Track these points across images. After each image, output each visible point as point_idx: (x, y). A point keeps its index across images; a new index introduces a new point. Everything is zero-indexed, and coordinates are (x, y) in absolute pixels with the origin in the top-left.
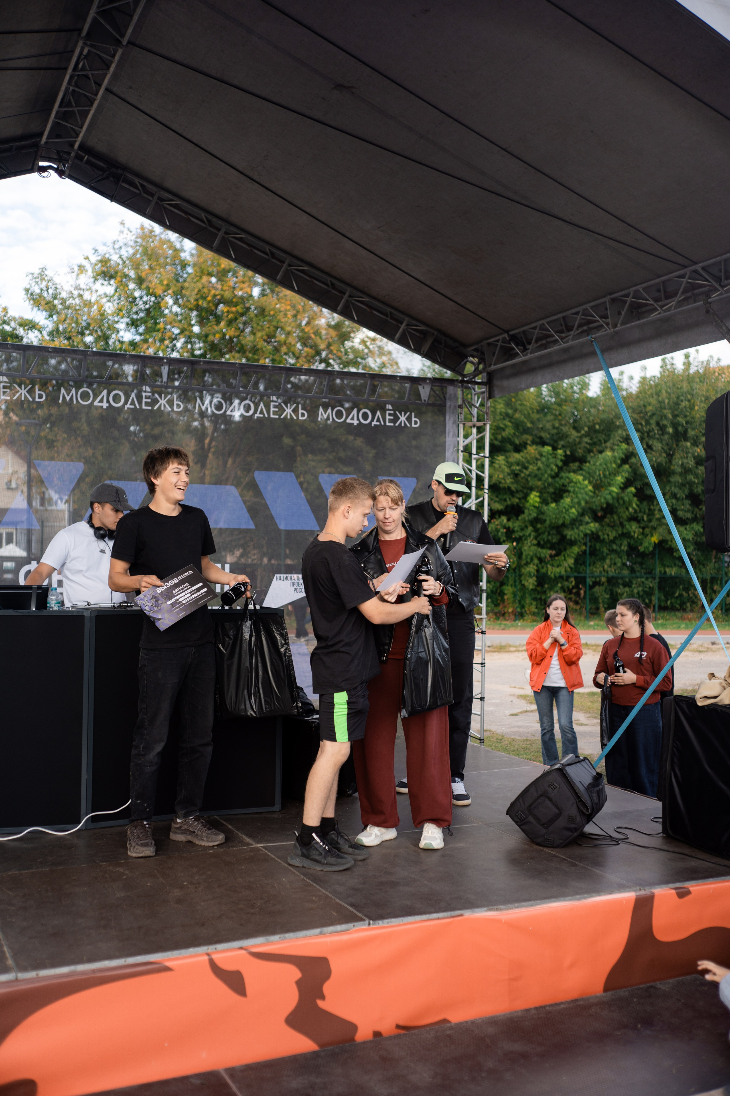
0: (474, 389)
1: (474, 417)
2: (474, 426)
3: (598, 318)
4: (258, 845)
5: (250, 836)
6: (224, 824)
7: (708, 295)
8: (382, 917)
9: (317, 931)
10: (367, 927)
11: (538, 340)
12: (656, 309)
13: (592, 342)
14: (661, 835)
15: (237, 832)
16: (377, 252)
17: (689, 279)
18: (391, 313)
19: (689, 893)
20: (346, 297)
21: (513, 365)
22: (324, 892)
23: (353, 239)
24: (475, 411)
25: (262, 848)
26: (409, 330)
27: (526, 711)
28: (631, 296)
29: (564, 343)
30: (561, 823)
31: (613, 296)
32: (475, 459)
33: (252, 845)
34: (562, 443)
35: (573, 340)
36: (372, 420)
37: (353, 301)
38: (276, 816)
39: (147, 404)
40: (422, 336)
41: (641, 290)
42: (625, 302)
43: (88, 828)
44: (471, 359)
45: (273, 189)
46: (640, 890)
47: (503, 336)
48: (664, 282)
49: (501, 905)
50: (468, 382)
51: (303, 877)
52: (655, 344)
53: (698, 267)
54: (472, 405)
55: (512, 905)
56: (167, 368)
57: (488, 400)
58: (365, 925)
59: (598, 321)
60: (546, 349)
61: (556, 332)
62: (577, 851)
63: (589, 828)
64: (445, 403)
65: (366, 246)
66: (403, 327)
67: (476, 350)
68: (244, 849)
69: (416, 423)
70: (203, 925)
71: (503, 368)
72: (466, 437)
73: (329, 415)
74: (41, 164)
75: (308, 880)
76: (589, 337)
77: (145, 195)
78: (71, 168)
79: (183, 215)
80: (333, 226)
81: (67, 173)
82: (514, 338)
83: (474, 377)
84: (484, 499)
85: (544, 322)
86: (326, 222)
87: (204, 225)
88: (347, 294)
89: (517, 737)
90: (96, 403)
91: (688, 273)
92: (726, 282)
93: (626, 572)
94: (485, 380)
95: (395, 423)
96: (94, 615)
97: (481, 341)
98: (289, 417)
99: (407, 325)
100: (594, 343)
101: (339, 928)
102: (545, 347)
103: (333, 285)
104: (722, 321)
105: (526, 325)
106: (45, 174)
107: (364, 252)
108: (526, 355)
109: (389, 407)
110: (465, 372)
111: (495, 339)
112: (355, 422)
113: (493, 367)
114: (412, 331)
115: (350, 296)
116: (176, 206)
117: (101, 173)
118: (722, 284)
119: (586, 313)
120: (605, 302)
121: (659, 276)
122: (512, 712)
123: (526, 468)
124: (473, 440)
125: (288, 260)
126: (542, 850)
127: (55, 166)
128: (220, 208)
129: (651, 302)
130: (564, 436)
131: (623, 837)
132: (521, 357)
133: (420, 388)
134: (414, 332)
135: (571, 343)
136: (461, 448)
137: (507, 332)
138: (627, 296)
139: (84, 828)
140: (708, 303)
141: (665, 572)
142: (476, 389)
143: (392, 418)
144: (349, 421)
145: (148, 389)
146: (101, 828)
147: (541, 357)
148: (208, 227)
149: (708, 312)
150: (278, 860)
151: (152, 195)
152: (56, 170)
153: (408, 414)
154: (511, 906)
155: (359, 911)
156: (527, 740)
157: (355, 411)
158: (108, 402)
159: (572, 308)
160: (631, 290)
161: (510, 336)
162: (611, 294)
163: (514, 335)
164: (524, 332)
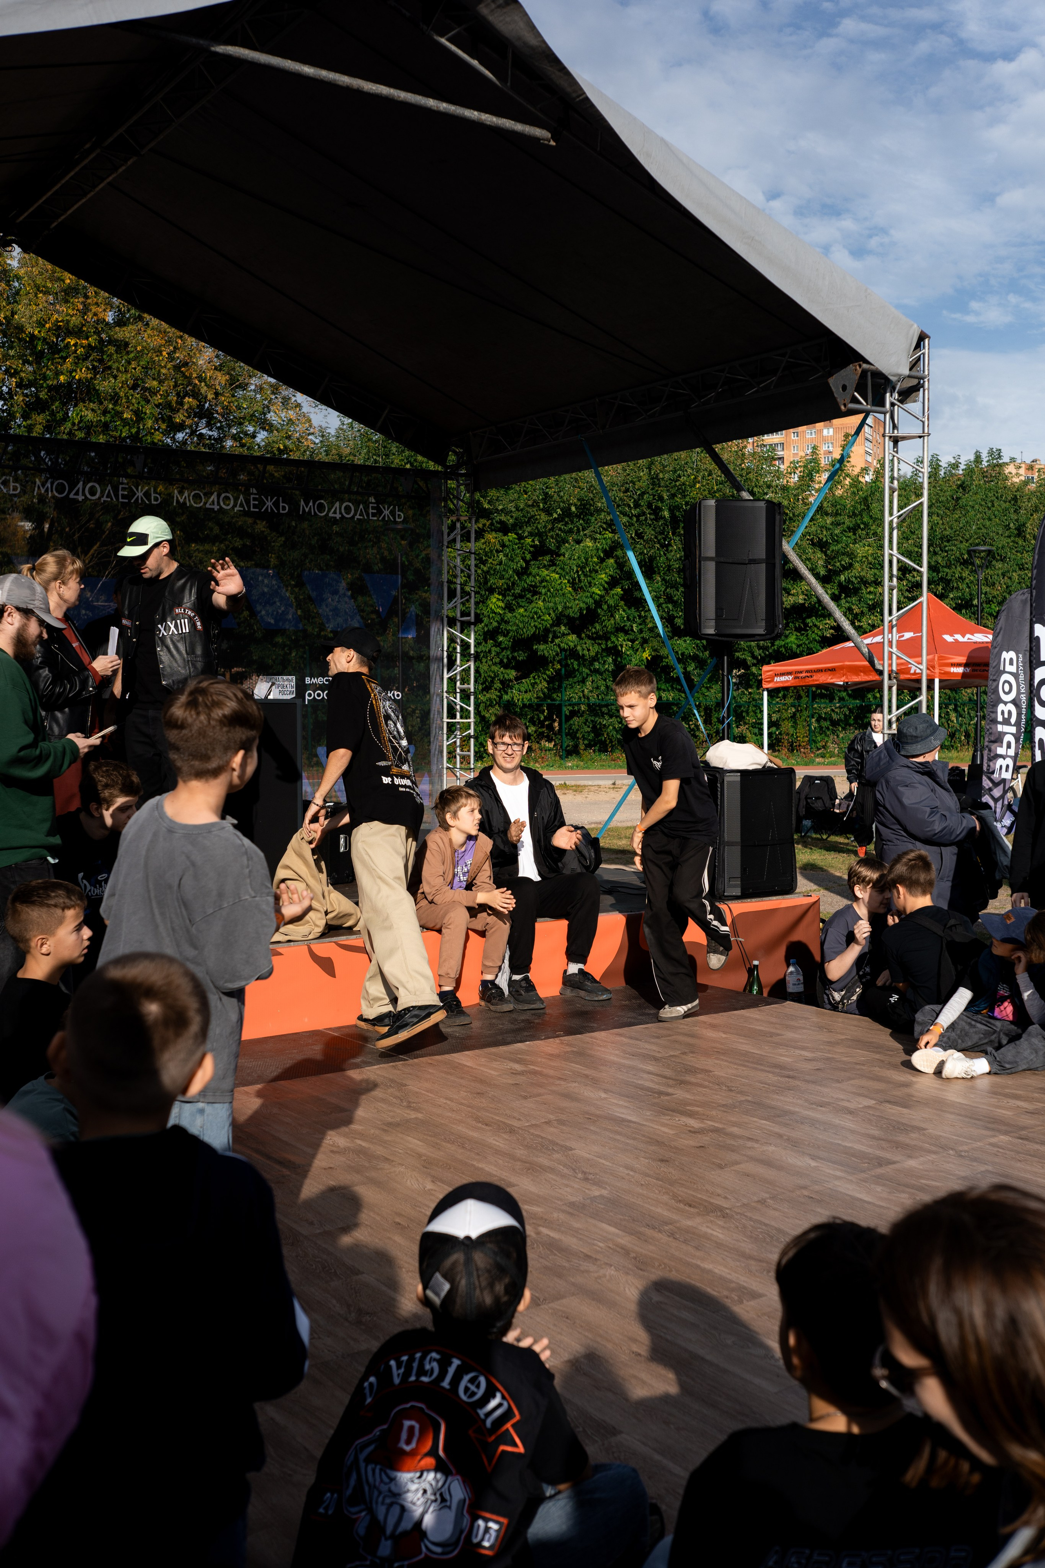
3: (586, 417)
11: (527, 435)
17: (672, 387)
18: (372, 399)
20: (325, 382)
21: (501, 459)
24: (459, 505)
26: (390, 417)
28: (619, 399)
29: (554, 439)
31: (601, 398)
35: (562, 437)
37: (332, 387)
39: (123, 496)
40: (404, 425)
41: (628, 394)
42: (615, 403)
44: (455, 449)
47: (490, 428)
48: (648, 389)
50: (451, 474)
53: (679, 378)
54: (457, 499)
56: (141, 457)
59: (587, 420)
60: (535, 444)
61: (545, 428)
64: (428, 495)
66: (384, 414)
67: (460, 440)
69: (399, 517)
71: (490, 462)
73: (310, 508)
76: (578, 436)
82: (501, 431)
85: (533, 417)
87: (175, 305)
88: (327, 379)
90: (71, 496)
91: (671, 383)
94: (469, 472)
95: (378, 518)
97: (466, 432)
98: (269, 510)
99: (388, 411)
100: (584, 442)
102: (533, 441)
103: (312, 369)
104: (699, 429)
105: (516, 418)
108: (515, 449)
109: (372, 500)
111: (482, 430)
112: (338, 516)
113: (479, 460)
114: (393, 419)
115: (329, 381)
119: (575, 411)
120: (594, 403)
121: (644, 384)
125: (266, 342)
127: (19, 240)
129: (637, 406)
132: (509, 451)
134: (396, 420)
135: (560, 440)
136: (446, 544)
137: (495, 424)
138: (616, 398)
140: (688, 413)
143: (375, 511)
144: (331, 515)
145: (124, 481)
147: (529, 453)
149: (687, 421)
152: (22, 245)
153: (392, 507)
157: (337, 504)
158: (84, 494)
159: (562, 406)
160: (619, 394)
161: (498, 428)
162: (599, 396)
163: (502, 428)
164: (512, 425)
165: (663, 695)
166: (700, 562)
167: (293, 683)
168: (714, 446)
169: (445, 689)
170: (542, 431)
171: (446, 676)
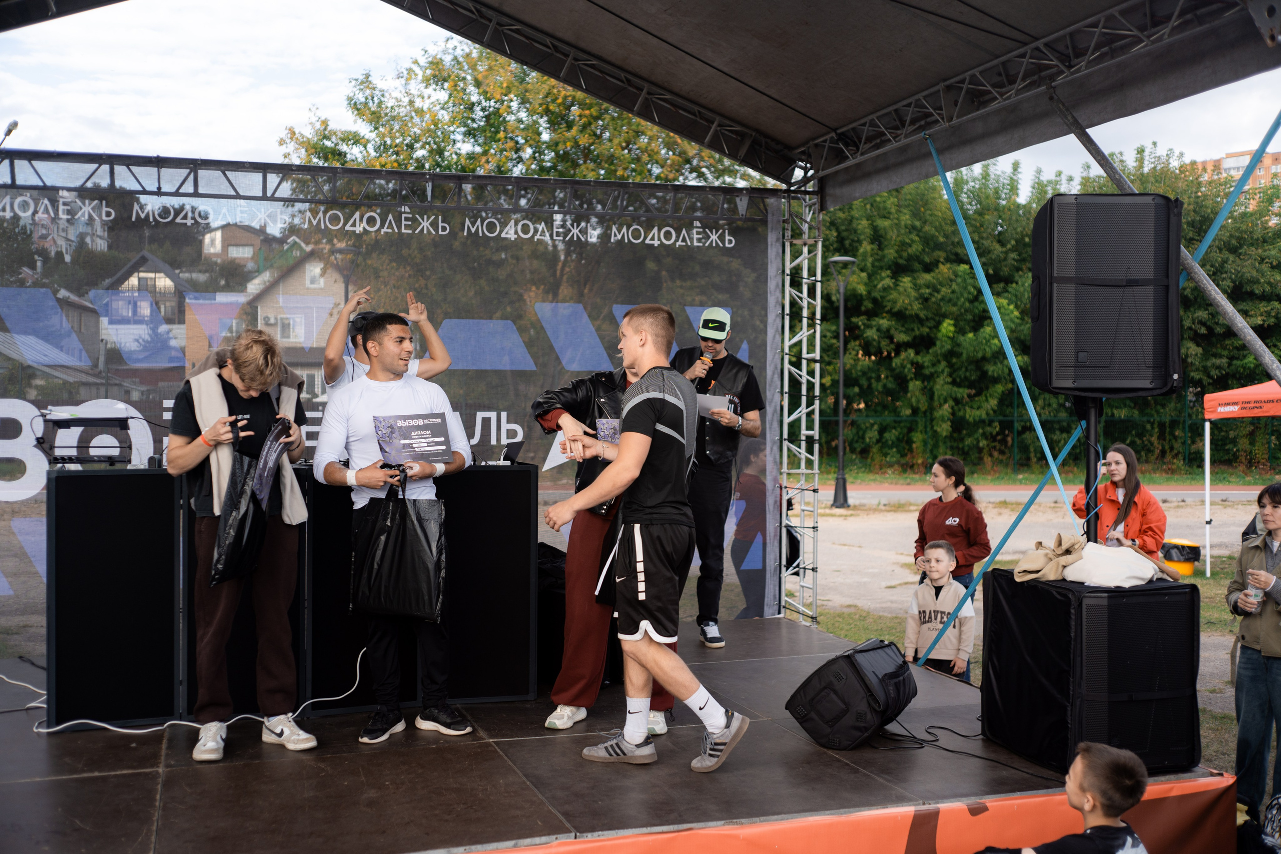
0: (805, 200)
1: (804, 232)
2: (805, 244)
3: (931, 110)
4: (491, 740)
5: (487, 730)
7: (1052, 78)
8: (593, 829)
9: (510, 843)
10: (573, 840)
11: (869, 140)
12: (995, 99)
13: (926, 139)
14: (981, 737)
16: (669, 40)
17: (1031, 58)
18: (699, 112)
19: (985, 809)
20: (643, 93)
21: (847, 169)
22: (540, 796)
23: (640, 25)
24: (805, 227)
25: (493, 744)
26: (722, 131)
27: (906, 583)
28: (967, 82)
29: (896, 142)
30: (848, 720)
31: (948, 83)
32: (806, 283)
33: (484, 739)
35: (906, 137)
36: (677, 241)
37: (652, 99)
38: (528, 706)
39: (407, 227)
40: (739, 137)
41: (978, 74)
42: (962, 88)
44: (801, 163)
46: (924, 804)
47: (830, 135)
48: (1004, 64)
49: (743, 818)
50: (794, 192)
51: (524, 779)
52: (1000, 140)
53: (1040, 44)
54: (801, 220)
55: (757, 819)
56: (430, 184)
57: (819, 212)
58: (570, 837)
59: (932, 115)
60: (878, 149)
61: (886, 129)
62: (867, 754)
63: (892, 727)
64: (767, 216)
65: (656, 33)
66: (714, 127)
67: (803, 153)
68: (473, 745)
69: (730, 241)
70: (384, 832)
71: (837, 172)
72: (794, 257)
73: (623, 235)
75: (528, 783)
76: (923, 134)
79: (449, 5)
80: (614, 11)
82: (842, 137)
83: (805, 185)
84: (815, 332)
85: (874, 116)
86: (606, 7)
87: (474, 17)
88: (645, 91)
89: (886, 614)
90: (348, 228)
91: (1029, 52)
92: (1076, 61)
93: (1063, 415)
94: (816, 189)
95: (704, 244)
97: (807, 142)
98: (575, 239)
99: (719, 125)
100: (928, 141)
101: (537, 840)
102: (877, 147)
103: (628, 81)
104: (1067, 110)
105: (855, 121)
108: (857, 157)
109: (698, 224)
110: (793, 181)
111: (821, 139)
112: (656, 243)
113: (822, 174)
114: (726, 132)
115: (649, 93)
118: (1072, 63)
119: (918, 104)
120: (939, 91)
121: (997, 57)
122: (889, 584)
124: (803, 260)
125: (573, 52)
126: (825, 753)
129: (990, 88)
131: (934, 739)
132: (851, 160)
133: (738, 200)
134: (730, 134)
135: (904, 141)
136: (788, 271)
137: (835, 130)
138: (963, 81)
139: (302, 715)
140: (1052, 87)
141: (1113, 415)
142: (808, 200)
143: (701, 236)
144: (648, 241)
145: (407, 210)
146: (323, 716)
147: (876, 158)
148: (479, 19)
149: (1051, 98)
150: (506, 758)
153: (721, 231)
154: (755, 819)
155: (569, 821)
156: (896, 618)
157: (655, 230)
158: (361, 225)
159: (904, 99)
160: (967, 75)
161: (838, 135)
162: (945, 80)
163: (842, 134)
164: (853, 129)
165: (1115, 412)
166: (1051, 284)
168: (1088, 130)
169: (785, 436)
170: (884, 134)
171: (787, 420)
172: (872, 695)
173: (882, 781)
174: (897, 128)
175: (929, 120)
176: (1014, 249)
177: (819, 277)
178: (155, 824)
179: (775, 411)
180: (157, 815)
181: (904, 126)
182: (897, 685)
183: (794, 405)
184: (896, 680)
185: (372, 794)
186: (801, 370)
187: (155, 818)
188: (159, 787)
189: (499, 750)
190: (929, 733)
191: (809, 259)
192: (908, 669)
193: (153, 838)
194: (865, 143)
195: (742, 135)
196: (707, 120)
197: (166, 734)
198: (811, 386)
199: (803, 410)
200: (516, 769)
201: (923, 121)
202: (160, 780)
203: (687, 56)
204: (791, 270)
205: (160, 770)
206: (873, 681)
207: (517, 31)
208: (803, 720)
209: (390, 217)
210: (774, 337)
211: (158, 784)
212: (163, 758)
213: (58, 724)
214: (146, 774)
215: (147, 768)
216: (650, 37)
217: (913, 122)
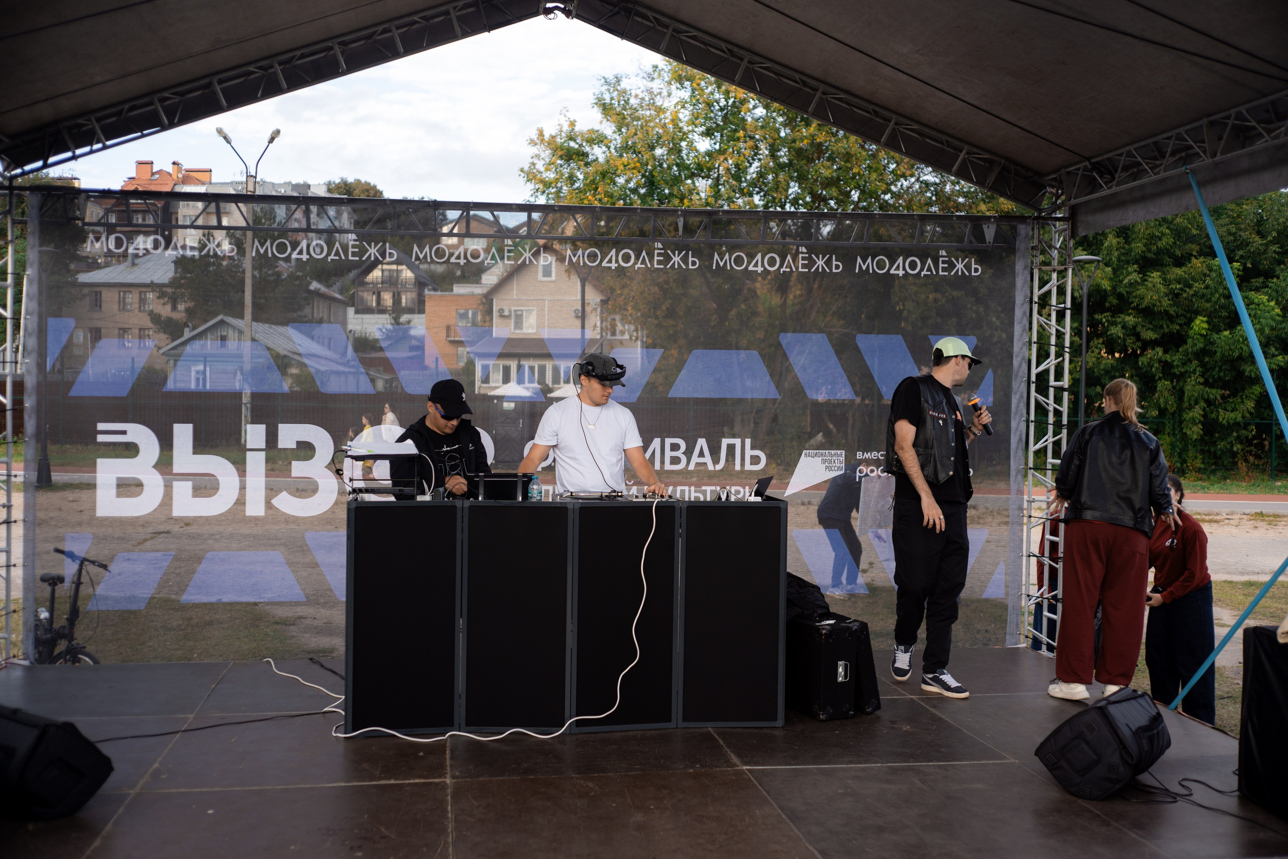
0: (1054, 226)
1: (1054, 259)
2: (1054, 271)
3: (1192, 144)
4: (745, 768)
5: (739, 755)
6: (716, 739)
11: (1125, 168)
12: (1262, 136)
13: (1187, 174)
14: (1238, 793)
15: (727, 749)
16: (920, 77)
18: (947, 141)
20: (892, 124)
21: (1099, 199)
22: (796, 831)
23: (891, 64)
24: (1055, 253)
25: (746, 771)
26: (971, 159)
28: (1232, 118)
29: (1155, 174)
30: (1100, 771)
31: (1212, 118)
32: (1054, 310)
33: (738, 766)
34: (1241, 253)
35: (1165, 171)
36: (922, 270)
37: (901, 129)
38: (776, 733)
39: (659, 262)
40: (987, 165)
41: (1244, 111)
42: (1227, 124)
43: (572, 732)
44: (1051, 189)
45: (793, 16)
47: (1084, 164)
48: (1272, 102)
50: (1044, 218)
51: (780, 811)
54: (1051, 247)
56: (682, 219)
57: (1070, 239)
59: (1193, 148)
60: (1135, 180)
61: (1143, 159)
62: (1119, 806)
64: (1014, 245)
65: (906, 71)
66: (962, 155)
67: (1054, 179)
68: (728, 771)
69: (976, 269)
71: (1088, 202)
72: (1043, 283)
73: (868, 266)
74: (549, 5)
75: (784, 816)
76: (1184, 168)
77: (660, 28)
78: (578, 7)
79: (702, 46)
80: (865, 51)
81: (574, 13)
82: (1096, 167)
83: (1054, 211)
84: (1064, 360)
85: (1131, 148)
87: (725, 56)
88: (893, 122)
90: (604, 264)
94: (1067, 215)
95: (949, 274)
96: (577, 507)
97: (1059, 170)
98: (820, 270)
99: (968, 153)
100: (1189, 175)
102: (1134, 177)
103: (876, 113)
105: (1111, 151)
106: (550, 16)
107: (905, 77)
108: (1111, 187)
109: (944, 253)
111: (1074, 168)
112: (901, 273)
113: (1073, 202)
114: (974, 160)
115: (896, 124)
116: (694, 38)
117: (612, 8)
119: (1179, 138)
120: (1201, 126)
121: (1265, 96)
123: (1190, 287)
124: (1052, 286)
125: (822, 87)
126: (1075, 802)
127: (562, 6)
128: (741, 36)
129: (1255, 124)
130: (1246, 244)
131: (1186, 792)
132: (1105, 190)
133: (985, 227)
134: (978, 161)
135: (1163, 175)
136: (1036, 299)
137: (1089, 159)
138: (1228, 117)
139: (568, 732)
142: (1057, 226)
143: (946, 265)
144: (892, 271)
145: (660, 246)
146: (586, 733)
147: (1132, 190)
148: (730, 58)
150: (760, 787)
151: (667, 27)
152: (563, 11)
153: (967, 260)
157: (900, 260)
158: (617, 261)
159: (1164, 132)
160: (1233, 112)
161: (1093, 164)
162: (1208, 116)
163: (1097, 163)
164: (1108, 159)
167: (843, 458)
169: (1031, 465)
170: (1141, 164)
171: (1033, 448)
172: (1125, 748)
173: (1134, 835)
174: (1156, 159)
175: (1190, 152)
176: (1275, 241)
177: (1069, 305)
178: (451, 836)
179: (1020, 439)
180: (451, 827)
181: (1163, 157)
182: (1151, 739)
183: (1041, 433)
184: (1150, 733)
185: (639, 817)
186: (1048, 399)
187: (450, 830)
188: (449, 797)
189: (753, 779)
190: (1183, 786)
191: (1058, 287)
192: (1162, 721)
193: (451, 849)
194: (1121, 172)
195: (991, 162)
196: (955, 148)
197: (448, 744)
198: (1058, 413)
199: (1050, 438)
200: (771, 801)
201: (1185, 155)
202: (449, 791)
203: (937, 91)
204: (1039, 298)
205: (448, 781)
206: (1126, 733)
207: (767, 69)
208: (1051, 767)
209: (644, 253)
210: (1020, 365)
211: (447, 795)
212: (448, 768)
213: (354, 730)
214: (434, 783)
215: (435, 778)
216: (901, 74)
217: (1173, 154)
